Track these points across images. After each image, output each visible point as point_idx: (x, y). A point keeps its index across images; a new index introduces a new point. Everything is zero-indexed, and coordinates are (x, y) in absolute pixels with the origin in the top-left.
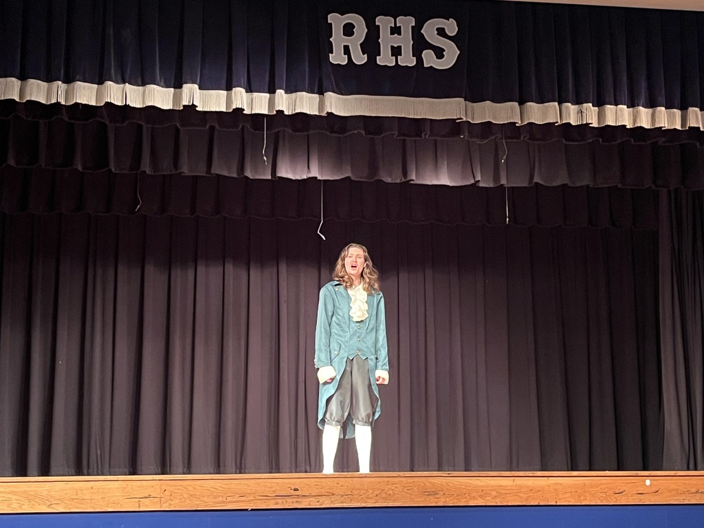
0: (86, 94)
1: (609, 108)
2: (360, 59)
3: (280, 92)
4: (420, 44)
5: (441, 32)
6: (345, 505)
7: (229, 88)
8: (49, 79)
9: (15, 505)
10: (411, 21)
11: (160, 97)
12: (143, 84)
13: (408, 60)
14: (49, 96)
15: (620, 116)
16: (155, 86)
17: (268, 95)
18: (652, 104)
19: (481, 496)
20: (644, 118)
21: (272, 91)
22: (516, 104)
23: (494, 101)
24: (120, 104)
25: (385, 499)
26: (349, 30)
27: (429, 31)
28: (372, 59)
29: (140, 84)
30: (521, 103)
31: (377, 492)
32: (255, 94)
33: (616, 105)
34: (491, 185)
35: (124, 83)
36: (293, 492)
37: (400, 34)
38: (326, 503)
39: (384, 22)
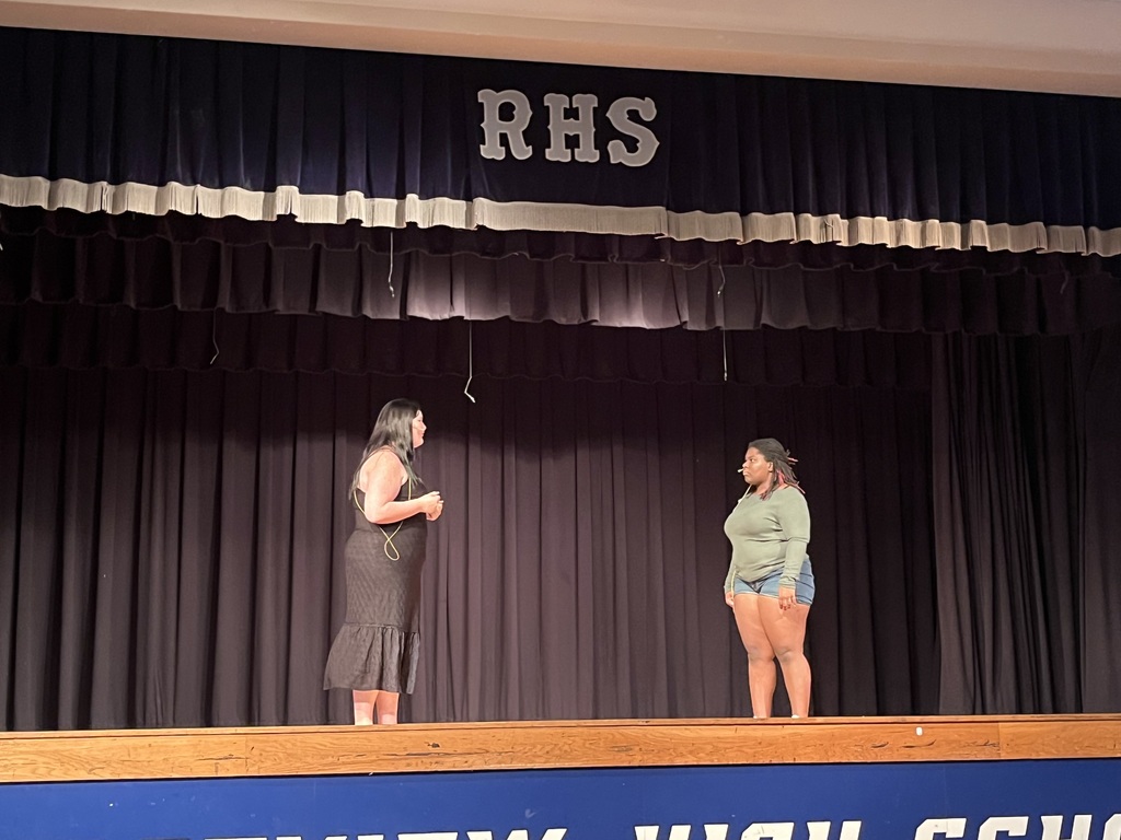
0: (141, 199)
1: (863, 221)
2: (522, 152)
3: (412, 198)
4: (605, 133)
5: (634, 116)
6: (503, 766)
7: (341, 192)
8: (90, 178)
9: (42, 771)
10: (592, 101)
11: (245, 204)
12: (222, 186)
13: (588, 154)
14: (89, 203)
15: (878, 231)
16: (238, 189)
17: (395, 201)
18: (921, 215)
19: (691, 752)
20: (911, 234)
21: (401, 196)
22: (736, 215)
23: (706, 211)
24: (188, 213)
25: (559, 757)
26: (506, 112)
27: (617, 114)
28: (539, 153)
29: (217, 184)
30: (744, 213)
31: (548, 748)
32: (377, 200)
33: (873, 216)
34: (703, 328)
35: (195, 183)
36: (431, 749)
37: (577, 118)
38: (478, 764)
39: (555, 102)
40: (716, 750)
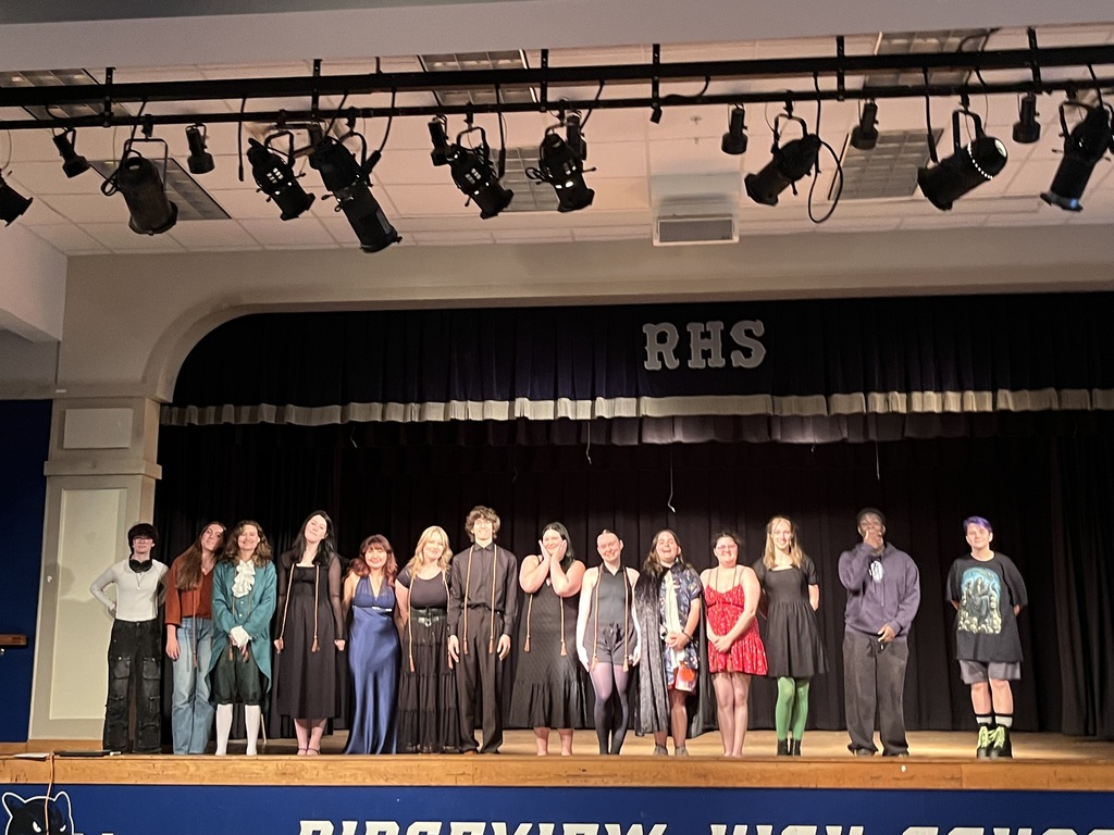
0: (435, 412)
1: (916, 396)
2: (673, 363)
3: (600, 400)
4: (729, 346)
5: (749, 333)
6: (626, 785)
7: (555, 399)
8: (405, 401)
9: (360, 779)
10: (721, 325)
11: (497, 411)
12: (483, 400)
13: (717, 361)
14: (405, 417)
15: (929, 402)
16: (492, 402)
17: (590, 402)
18: (960, 388)
20: (953, 402)
21: (593, 399)
22: (823, 397)
23: (800, 394)
24: (463, 419)
25: (661, 780)
26: (662, 338)
27: (737, 334)
28: (684, 364)
29: (480, 398)
30: (828, 395)
31: (654, 774)
32: (579, 402)
33: (923, 391)
34: (861, 440)
35: (466, 400)
36: (581, 773)
37: (709, 337)
38: (611, 783)
39: (694, 329)
40: (763, 778)
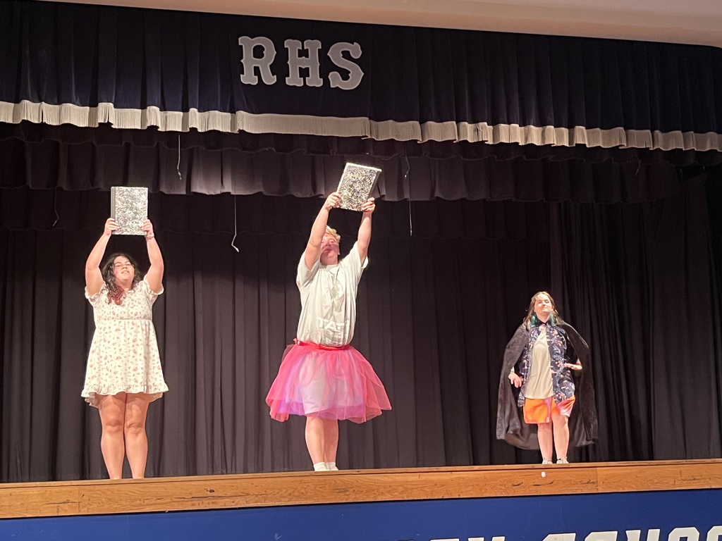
1: (503, 127)
2: (270, 79)
3: (193, 111)
4: (326, 67)
5: (346, 55)
6: (259, 504)
7: (143, 106)
10: (317, 45)
11: (77, 115)
12: (59, 103)
13: (315, 81)
15: (513, 134)
16: (71, 105)
17: (181, 113)
18: (542, 123)
19: (389, 492)
20: (537, 136)
21: (185, 109)
22: (417, 123)
23: (396, 120)
24: (36, 122)
25: (298, 497)
26: (258, 52)
27: (335, 53)
28: (281, 80)
29: (56, 101)
30: (423, 122)
31: (289, 492)
32: (169, 113)
33: (509, 124)
34: (396, 200)
35: (41, 101)
36: (209, 494)
37: (307, 56)
38: (242, 503)
39: (292, 45)
40: (406, 490)
